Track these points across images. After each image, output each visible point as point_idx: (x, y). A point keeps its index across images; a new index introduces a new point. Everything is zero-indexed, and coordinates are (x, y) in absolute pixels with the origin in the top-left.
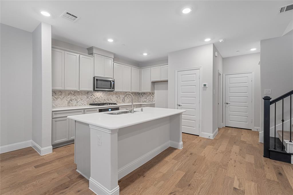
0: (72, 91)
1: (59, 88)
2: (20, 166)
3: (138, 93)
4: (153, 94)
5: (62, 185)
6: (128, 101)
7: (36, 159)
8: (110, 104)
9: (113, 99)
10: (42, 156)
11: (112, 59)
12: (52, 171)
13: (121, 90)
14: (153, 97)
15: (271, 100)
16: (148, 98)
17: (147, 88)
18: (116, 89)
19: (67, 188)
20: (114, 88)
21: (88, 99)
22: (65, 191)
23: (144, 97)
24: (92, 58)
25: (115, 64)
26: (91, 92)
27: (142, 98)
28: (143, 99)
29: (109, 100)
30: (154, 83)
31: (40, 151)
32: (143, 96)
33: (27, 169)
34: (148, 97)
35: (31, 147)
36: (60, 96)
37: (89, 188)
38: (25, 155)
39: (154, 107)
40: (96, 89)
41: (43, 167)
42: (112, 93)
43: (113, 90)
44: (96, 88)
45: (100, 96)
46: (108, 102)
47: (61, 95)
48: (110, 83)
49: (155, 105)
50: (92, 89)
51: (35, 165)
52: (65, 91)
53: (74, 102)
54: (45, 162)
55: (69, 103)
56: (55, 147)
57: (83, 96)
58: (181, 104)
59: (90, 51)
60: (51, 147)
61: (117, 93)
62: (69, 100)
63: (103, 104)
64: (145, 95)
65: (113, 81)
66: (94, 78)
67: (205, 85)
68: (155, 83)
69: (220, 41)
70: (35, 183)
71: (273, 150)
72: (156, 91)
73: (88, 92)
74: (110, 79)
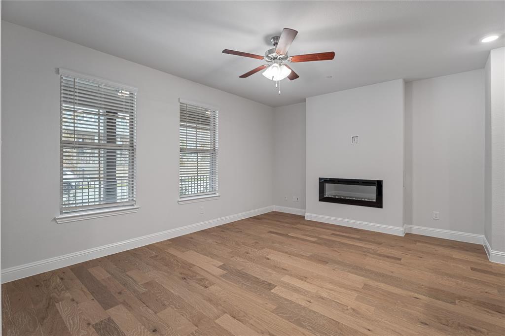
2: (454, 259)
5: (495, 305)
7: (480, 262)
10: (490, 262)
12: (493, 284)
19: (499, 312)
22: (494, 314)
31: (489, 254)
33: (460, 266)
35: (482, 246)
38: (467, 251)
41: (483, 274)
51: (472, 267)
54: (490, 270)
70: (460, 282)
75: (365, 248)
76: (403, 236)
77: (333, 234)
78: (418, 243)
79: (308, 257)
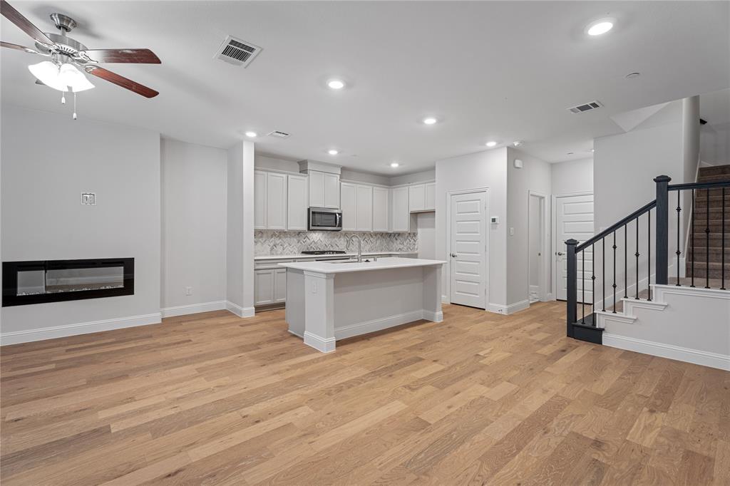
0: (277, 231)
1: (261, 227)
3: (387, 234)
4: (415, 236)
6: (368, 247)
7: (237, 320)
8: (333, 252)
9: (341, 244)
11: (339, 176)
13: (354, 229)
14: (415, 241)
15: (578, 245)
16: (405, 244)
17: (403, 225)
18: (345, 228)
20: (340, 225)
21: (299, 244)
23: (399, 241)
24: (306, 179)
25: (342, 183)
26: (304, 232)
27: (395, 244)
28: (397, 244)
29: (334, 245)
30: (415, 215)
31: (241, 312)
32: (396, 239)
33: (233, 327)
34: (405, 240)
35: (226, 310)
36: (260, 240)
37: (305, 343)
39: (417, 258)
40: (311, 228)
41: (250, 326)
42: (338, 233)
43: (339, 228)
44: (313, 226)
45: (318, 239)
46: (332, 249)
47: (261, 237)
48: (334, 219)
49: (419, 255)
50: (305, 228)
51: (240, 325)
52: (267, 231)
53: (279, 249)
54: (249, 322)
55: (272, 249)
56: (259, 309)
57: (292, 239)
58: (456, 254)
59: (303, 166)
60: (254, 308)
61: (346, 234)
62: (272, 244)
63: (323, 252)
64: (400, 237)
65: (340, 214)
66: (309, 210)
67: (494, 220)
68: (419, 215)
69: (516, 145)
71: (581, 324)
72: (419, 231)
73: (299, 233)
74: (336, 211)
75: (145, 345)
76: (160, 322)
77: (67, 351)
78: (184, 324)
79: (87, 384)
